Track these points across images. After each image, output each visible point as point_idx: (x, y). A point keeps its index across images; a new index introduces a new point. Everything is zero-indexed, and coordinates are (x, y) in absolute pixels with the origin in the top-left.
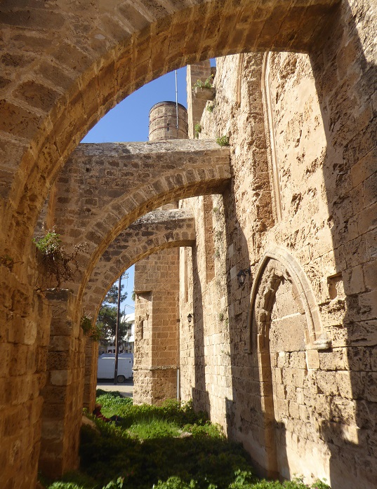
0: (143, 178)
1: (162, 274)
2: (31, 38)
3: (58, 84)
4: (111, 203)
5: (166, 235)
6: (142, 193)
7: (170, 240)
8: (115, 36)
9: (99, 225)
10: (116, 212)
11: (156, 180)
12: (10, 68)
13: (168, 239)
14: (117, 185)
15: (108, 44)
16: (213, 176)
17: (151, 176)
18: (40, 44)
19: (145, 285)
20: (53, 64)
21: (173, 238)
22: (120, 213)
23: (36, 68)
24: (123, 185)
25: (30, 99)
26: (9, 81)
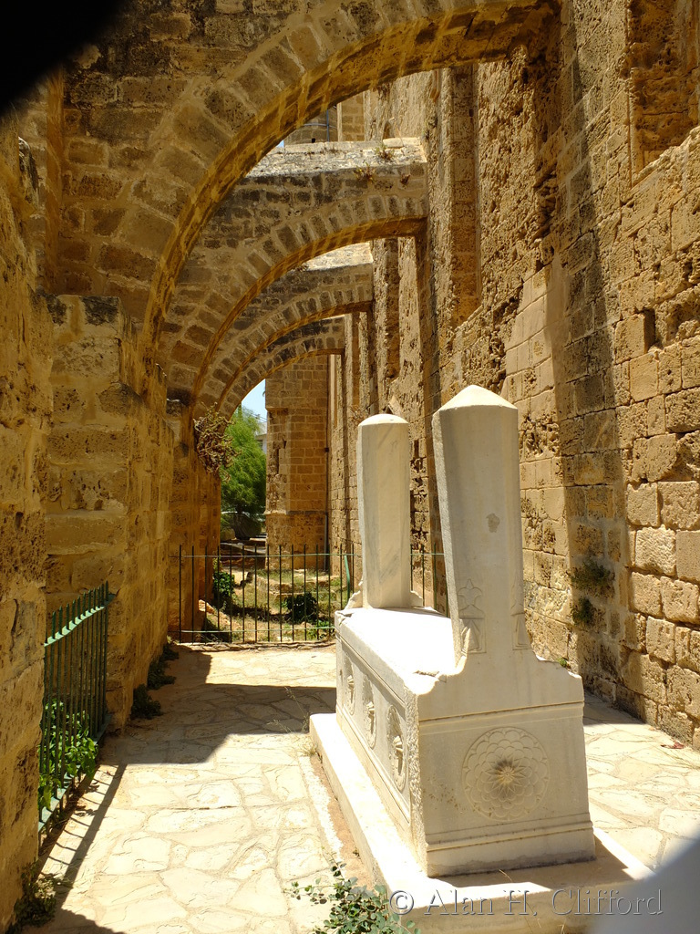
0: (270, 306)
1: (305, 383)
2: (191, 291)
3: (211, 326)
4: (238, 337)
5: (305, 342)
6: (271, 324)
7: (311, 349)
8: (246, 282)
9: (226, 362)
10: (243, 347)
11: (286, 307)
12: (181, 317)
13: (308, 347)
14: (243, 315)
15: (242, 289)
16: (352, 299)
17: (280, 302)
18: (197, 296)
19: (280, 400)
20: (207, 311)
21: (314, 346)
22: (247, 348)
23: (197, 315)
24: (250, 315)
25: (194, 339)
26: (181, 327)
